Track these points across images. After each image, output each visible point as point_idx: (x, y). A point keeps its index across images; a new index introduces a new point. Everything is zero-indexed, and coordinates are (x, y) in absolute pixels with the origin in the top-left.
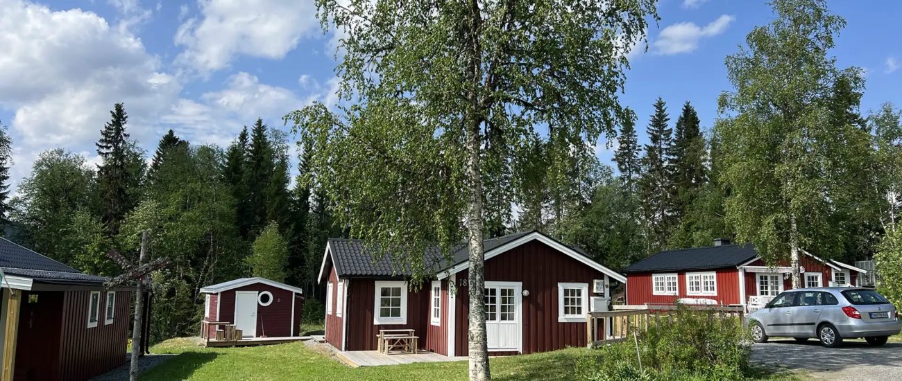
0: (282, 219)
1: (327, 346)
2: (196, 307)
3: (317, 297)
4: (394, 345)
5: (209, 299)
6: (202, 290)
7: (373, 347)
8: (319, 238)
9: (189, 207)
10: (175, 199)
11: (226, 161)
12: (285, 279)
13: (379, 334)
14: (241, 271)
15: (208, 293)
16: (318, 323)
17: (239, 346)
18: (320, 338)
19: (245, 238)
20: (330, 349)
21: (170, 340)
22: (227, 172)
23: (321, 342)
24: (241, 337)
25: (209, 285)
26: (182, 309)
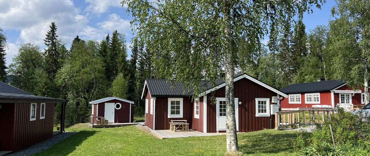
0: (125, 72)
1: (146, 127)
2: (89, 110)
3: (140, 105)
4: (178, 127)
5: (93, 107)
6: (90, 103)
7: (168, 128)
8: (141, 80)
9: (85, 67)
10: (78, 64)
11: (100, 47)
12: (127, 98)
13: (170, 122)
14: (108, 95)
15: (93, 104)
16: (141, 117)
17: (107, 127)
18: (143, 123)
19: (109, 80)
20: (147, 129)
21: (77, 124)
22: (101, 52)
23: (143, 125)
24: (107, 123)
25: (94, 100)
26: (83, 111)
